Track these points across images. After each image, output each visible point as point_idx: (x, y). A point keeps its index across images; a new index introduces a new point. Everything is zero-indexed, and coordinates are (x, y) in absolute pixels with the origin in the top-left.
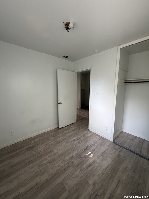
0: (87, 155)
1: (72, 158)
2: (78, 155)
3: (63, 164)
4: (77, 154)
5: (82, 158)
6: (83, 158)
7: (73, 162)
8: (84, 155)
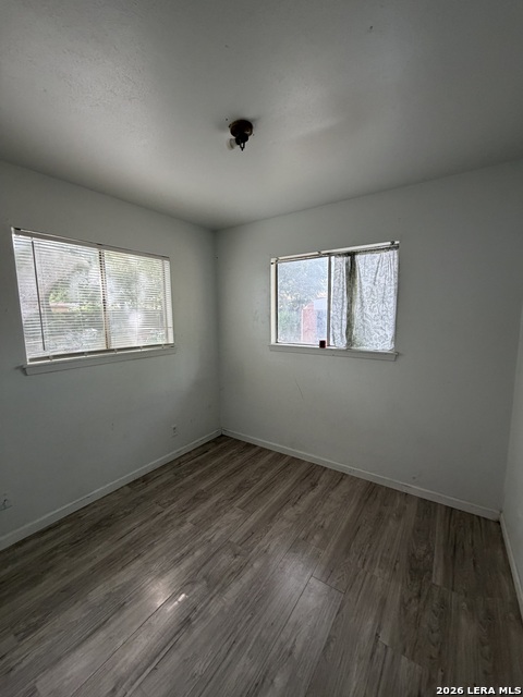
0: (183, 595)
1: (241, 569)
2: (218, 587)
3: (261, 543)
4: (222, 591)
5: (205, 577)
6: (200, 576)
7: (235, 556)
8: (196, 589)
